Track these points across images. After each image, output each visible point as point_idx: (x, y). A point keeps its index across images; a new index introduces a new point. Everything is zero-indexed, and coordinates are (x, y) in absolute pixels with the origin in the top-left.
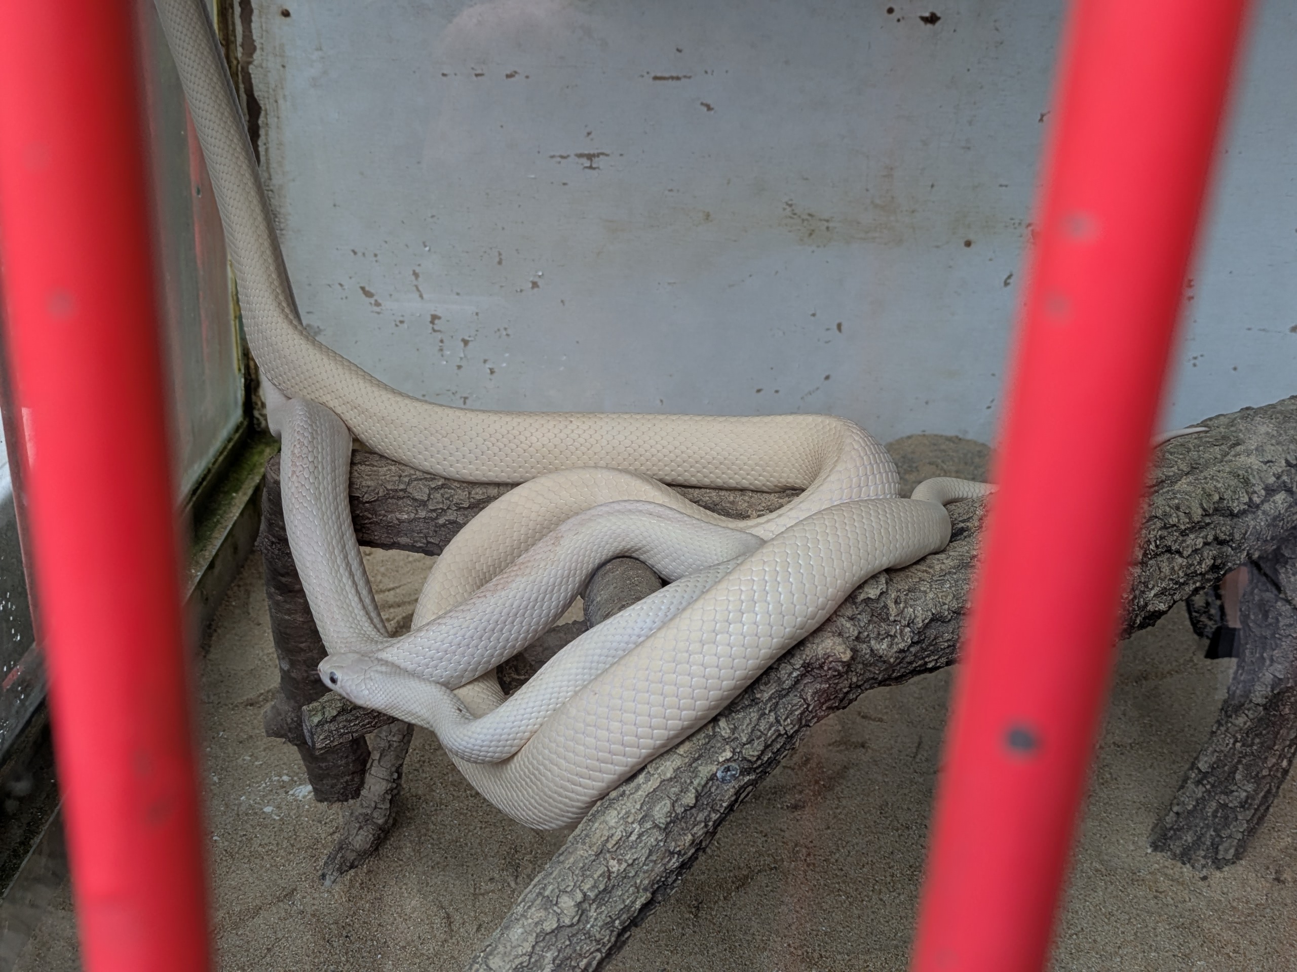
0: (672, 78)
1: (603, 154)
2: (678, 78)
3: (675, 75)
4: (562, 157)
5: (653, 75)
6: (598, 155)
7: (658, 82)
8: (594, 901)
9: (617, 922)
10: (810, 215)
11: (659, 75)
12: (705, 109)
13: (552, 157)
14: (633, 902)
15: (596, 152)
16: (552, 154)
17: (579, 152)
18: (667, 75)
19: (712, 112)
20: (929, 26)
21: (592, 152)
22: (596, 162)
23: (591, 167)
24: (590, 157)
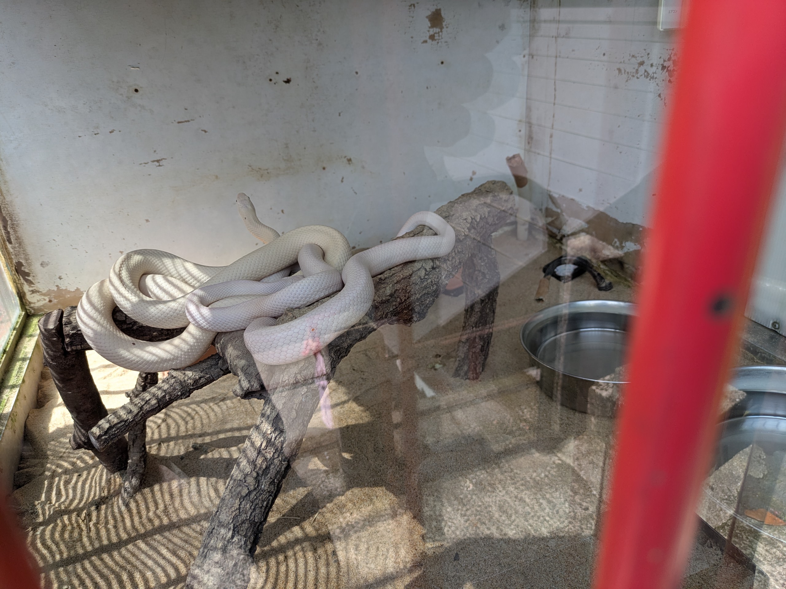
0: (186, 121)
1: (164, 159)
2: (188, 121)
3: (186, 120)
4: (146, 163)
5: (177, 121)
6: (162, 160)
7: (180, 124)
8: (262, 475)
9: (276, 480)
10: (260, 169)
11: (180, 121)
12: (203, 132)
13: (141, 164)
14: (281, 468)
15: (160, 158)
16: (140, 163)
17: (152, 160)
18: (183, 120)
19: (207, 133)
20: (288, 84)
21: (158, 159)
22: (161, 163)
23: (160, 166)
24: (158, 161)
